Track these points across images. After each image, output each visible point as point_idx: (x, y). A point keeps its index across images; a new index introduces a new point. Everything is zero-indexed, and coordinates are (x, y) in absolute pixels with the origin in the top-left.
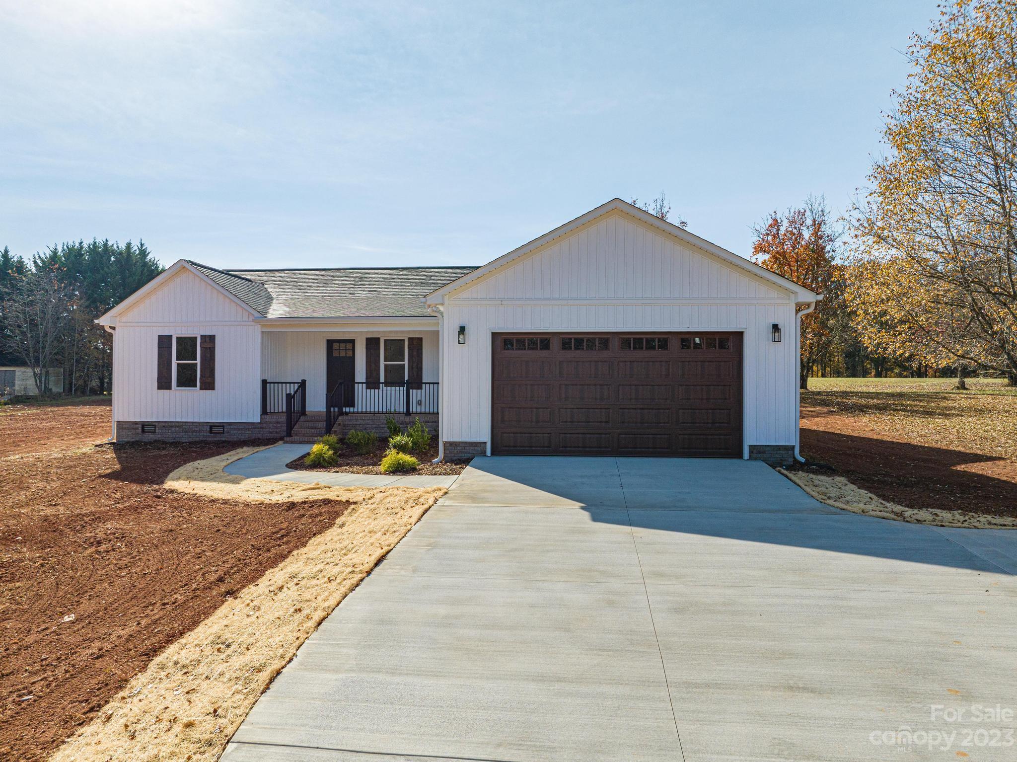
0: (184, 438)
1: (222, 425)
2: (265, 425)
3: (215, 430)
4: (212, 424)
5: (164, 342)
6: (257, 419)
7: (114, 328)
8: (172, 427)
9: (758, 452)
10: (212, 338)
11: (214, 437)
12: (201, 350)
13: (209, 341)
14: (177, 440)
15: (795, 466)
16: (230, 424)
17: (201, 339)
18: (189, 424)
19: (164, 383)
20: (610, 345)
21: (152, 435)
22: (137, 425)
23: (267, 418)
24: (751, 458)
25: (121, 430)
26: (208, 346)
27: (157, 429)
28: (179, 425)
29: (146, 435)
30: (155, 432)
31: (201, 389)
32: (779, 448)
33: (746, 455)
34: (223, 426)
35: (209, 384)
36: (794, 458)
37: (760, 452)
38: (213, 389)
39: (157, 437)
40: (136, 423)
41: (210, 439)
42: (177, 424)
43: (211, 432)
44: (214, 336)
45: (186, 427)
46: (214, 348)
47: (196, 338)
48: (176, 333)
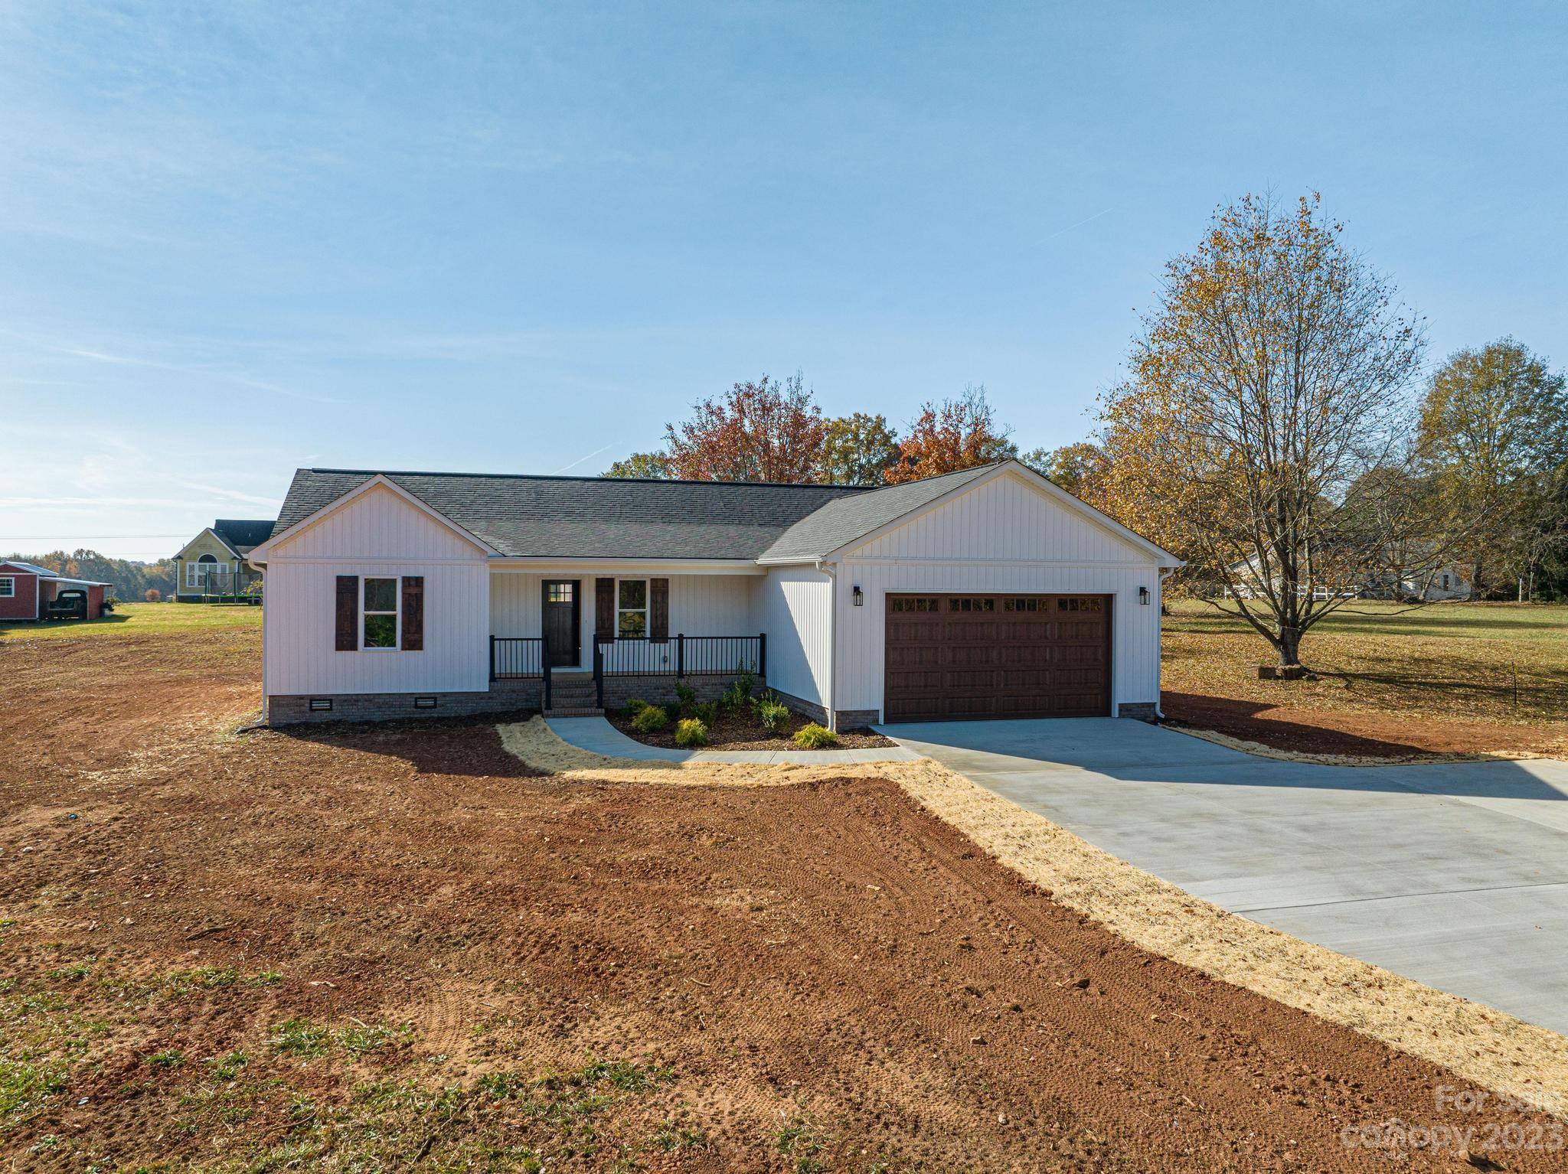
0: (377, 717)
1: (434, 697)
2: (495, 695)
3: (420, 703)
4: (418, 696)
5: (346, 586)
6: (484, 687)
7: (264, 566)
8: (357, 701)
9: (1127, 710)
10: (418, 582)
11: (421, 713)
12: (403, 597)
13: (414, 586)
14: (366, 718)
15: (1156, 721)
16: (445, 695)
17: (403, 582)
18: (384, 697)
19: (345, 640)
20: (995, 606)
21: (325, 714)
22: (302, 701)
23: (498, 685)
24: (1121, 716)
25: (276, 709)
26: (413, 591)
27: (334, 704)
28: (369, 698)
29: (316, 714)
30: (331, 709)
31: (403, 648)
32: (1143, 705)
33: (1116, 712)
34: (435, 699)
35: (414, 642)
36: (1155, 714)
37: (1128, 710)
38: (421, 648)
39: (336, 715)
40: (301, 697)
41: (416, 716)
42: (366, 697)
43: (416, 706)
44: (422, 578)
45: (380, 700)
46: (422, 594)
47: (394, 581)
48: (364, 573)
